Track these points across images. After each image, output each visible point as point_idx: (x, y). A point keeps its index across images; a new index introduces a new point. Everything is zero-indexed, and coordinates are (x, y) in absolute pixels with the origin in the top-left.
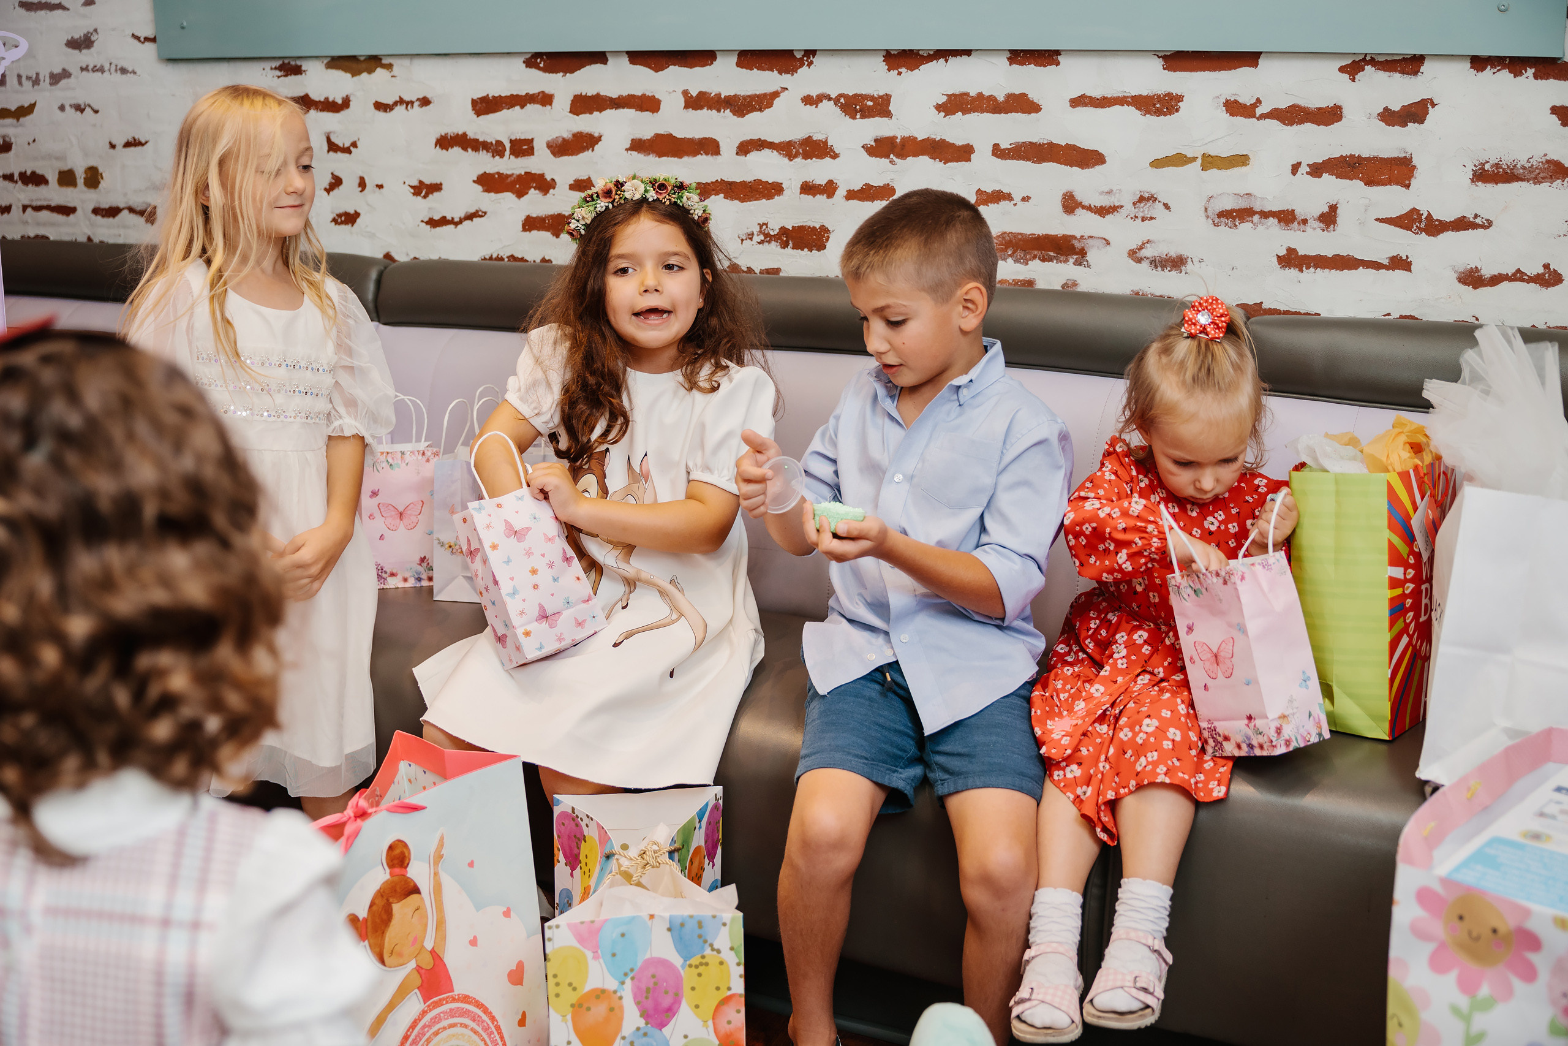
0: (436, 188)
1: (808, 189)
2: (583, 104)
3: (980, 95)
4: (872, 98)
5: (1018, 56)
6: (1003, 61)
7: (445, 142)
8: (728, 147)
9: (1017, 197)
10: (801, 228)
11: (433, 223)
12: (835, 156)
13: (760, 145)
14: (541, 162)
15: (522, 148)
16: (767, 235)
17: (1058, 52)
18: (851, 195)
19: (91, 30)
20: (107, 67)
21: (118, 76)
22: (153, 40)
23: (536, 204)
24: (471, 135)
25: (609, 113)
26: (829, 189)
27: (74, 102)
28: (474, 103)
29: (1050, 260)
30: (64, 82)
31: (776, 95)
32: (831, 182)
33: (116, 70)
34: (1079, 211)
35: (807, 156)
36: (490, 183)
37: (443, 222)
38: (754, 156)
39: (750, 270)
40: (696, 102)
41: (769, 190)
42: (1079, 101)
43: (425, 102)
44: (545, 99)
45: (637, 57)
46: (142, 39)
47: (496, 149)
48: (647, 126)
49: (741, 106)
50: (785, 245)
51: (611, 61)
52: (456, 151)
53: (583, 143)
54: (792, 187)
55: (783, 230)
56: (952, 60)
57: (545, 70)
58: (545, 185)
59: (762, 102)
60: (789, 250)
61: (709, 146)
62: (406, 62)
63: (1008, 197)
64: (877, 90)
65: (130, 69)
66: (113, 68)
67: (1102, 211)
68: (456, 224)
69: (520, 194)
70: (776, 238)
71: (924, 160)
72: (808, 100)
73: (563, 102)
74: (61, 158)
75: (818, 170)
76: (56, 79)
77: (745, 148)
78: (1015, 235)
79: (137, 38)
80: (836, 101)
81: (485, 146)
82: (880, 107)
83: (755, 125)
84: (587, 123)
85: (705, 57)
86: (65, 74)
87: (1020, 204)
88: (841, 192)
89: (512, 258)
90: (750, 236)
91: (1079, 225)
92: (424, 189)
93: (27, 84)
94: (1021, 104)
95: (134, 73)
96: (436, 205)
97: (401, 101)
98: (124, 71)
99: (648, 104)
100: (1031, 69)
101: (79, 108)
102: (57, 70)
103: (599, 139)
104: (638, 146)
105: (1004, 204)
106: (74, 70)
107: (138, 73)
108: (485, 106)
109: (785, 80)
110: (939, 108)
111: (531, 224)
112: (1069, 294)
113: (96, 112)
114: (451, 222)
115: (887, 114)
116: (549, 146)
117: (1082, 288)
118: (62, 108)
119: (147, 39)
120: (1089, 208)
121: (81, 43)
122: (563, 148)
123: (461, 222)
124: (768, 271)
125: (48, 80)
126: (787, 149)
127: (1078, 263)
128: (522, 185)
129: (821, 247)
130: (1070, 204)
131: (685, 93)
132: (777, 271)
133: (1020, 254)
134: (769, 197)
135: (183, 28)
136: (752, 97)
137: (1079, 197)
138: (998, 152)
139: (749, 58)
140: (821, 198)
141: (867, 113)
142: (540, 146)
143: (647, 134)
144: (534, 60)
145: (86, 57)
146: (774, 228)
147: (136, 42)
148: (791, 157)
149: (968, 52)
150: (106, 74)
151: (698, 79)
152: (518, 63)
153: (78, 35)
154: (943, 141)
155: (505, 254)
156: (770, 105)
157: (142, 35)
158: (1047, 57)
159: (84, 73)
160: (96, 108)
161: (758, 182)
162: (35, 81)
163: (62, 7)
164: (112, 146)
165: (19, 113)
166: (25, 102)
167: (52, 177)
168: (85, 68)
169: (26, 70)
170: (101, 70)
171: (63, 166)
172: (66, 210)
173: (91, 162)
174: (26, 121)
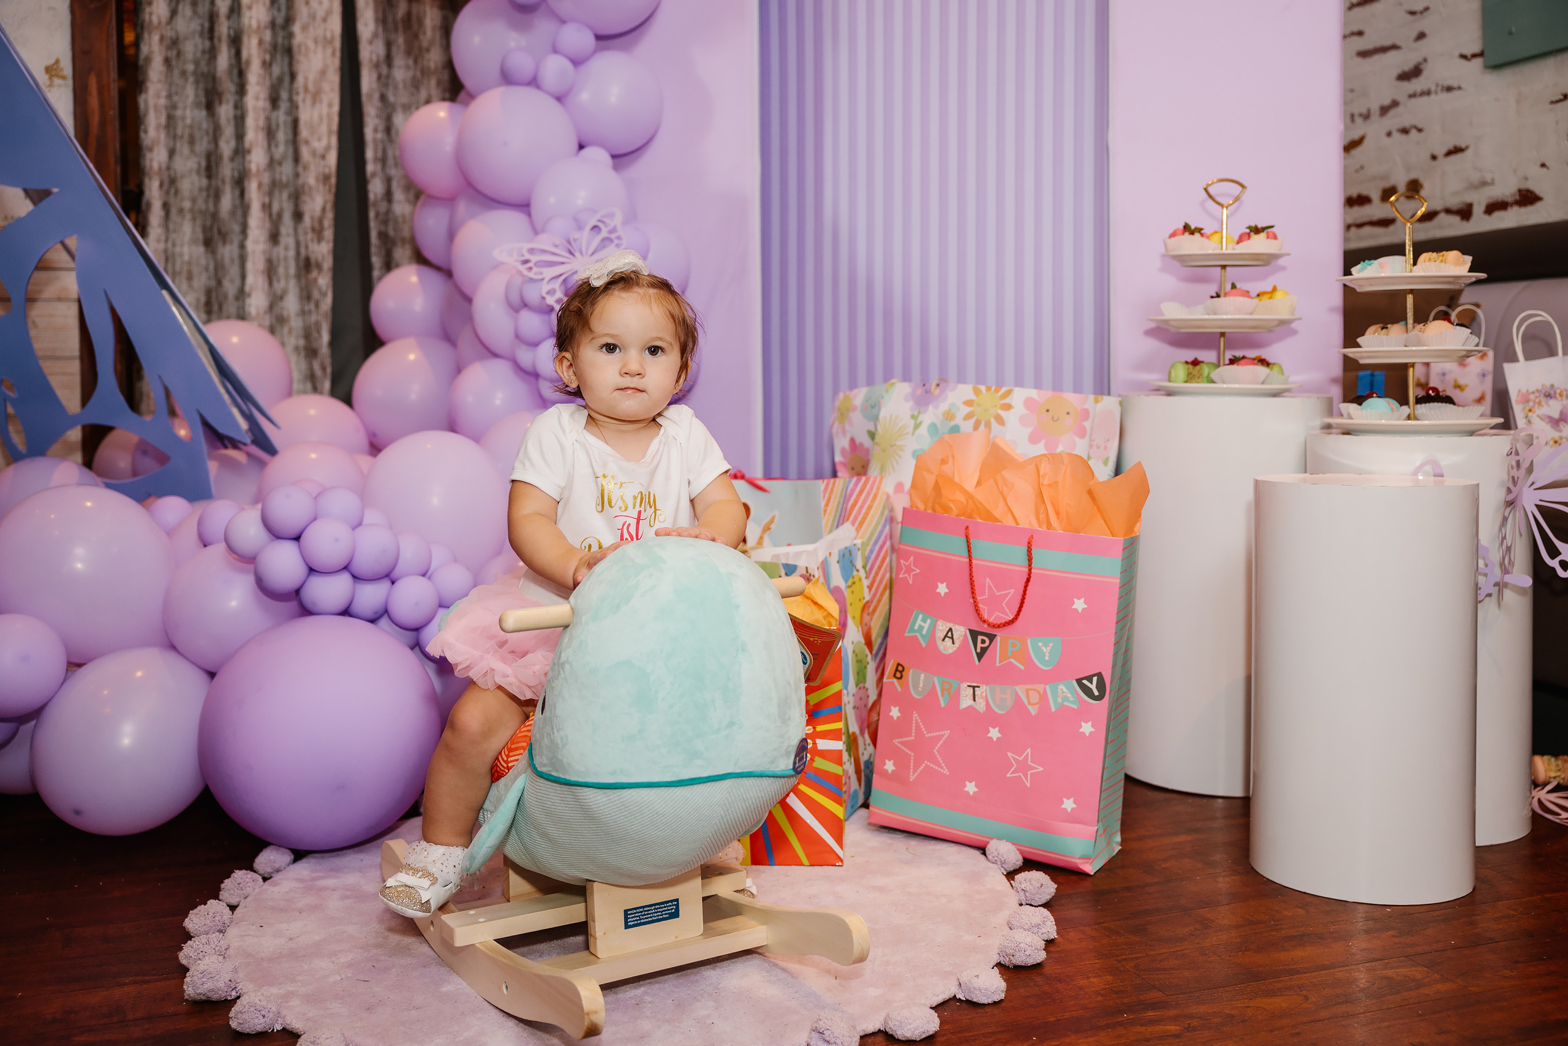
19: (1420, 60)
20: (1433, 88)
21: (1445, 96)
22: (1481, 54)
27: (1401, 126)
30: (1392, 113)
33: (1442, 90)
46: (1469, 57)
65: (1455, 85)
66: (1440, 88)
74: (1385, 178)
76: (1384, 110)
79: (1463, 57)
86: (1395, 104)
93: (1359, 120)
95: (1459, 88)
98: (1449, 89)
101: (1405, 131)
102: (1387, 102)
106: (1401, 98)
107: (1463, 86)
113: (1420, 130)
118: (1389, 134)
119: (1474, 56)
121: (1411, 74)
125: (1378, 113)
135: (1511, 33)
145: (1416, 85)
147: (1463, 61)
150: (1433, 96)
153: (1408, 67)
157: (1468, 52)
159: (1413, 100)
160: (1420, 126)
162: (1366, 116)
163: (1394, 47)
164: (1434, 158)
165: (1350, 147)
166: (1356, 136)
167: (1375, 196)
168: (1412, 96)
169: (1359, 108)
170: (1428, 93)
171: (1387, 184)
172: (1386, 223)
173: (1413, 176)
174: (1356, 152)
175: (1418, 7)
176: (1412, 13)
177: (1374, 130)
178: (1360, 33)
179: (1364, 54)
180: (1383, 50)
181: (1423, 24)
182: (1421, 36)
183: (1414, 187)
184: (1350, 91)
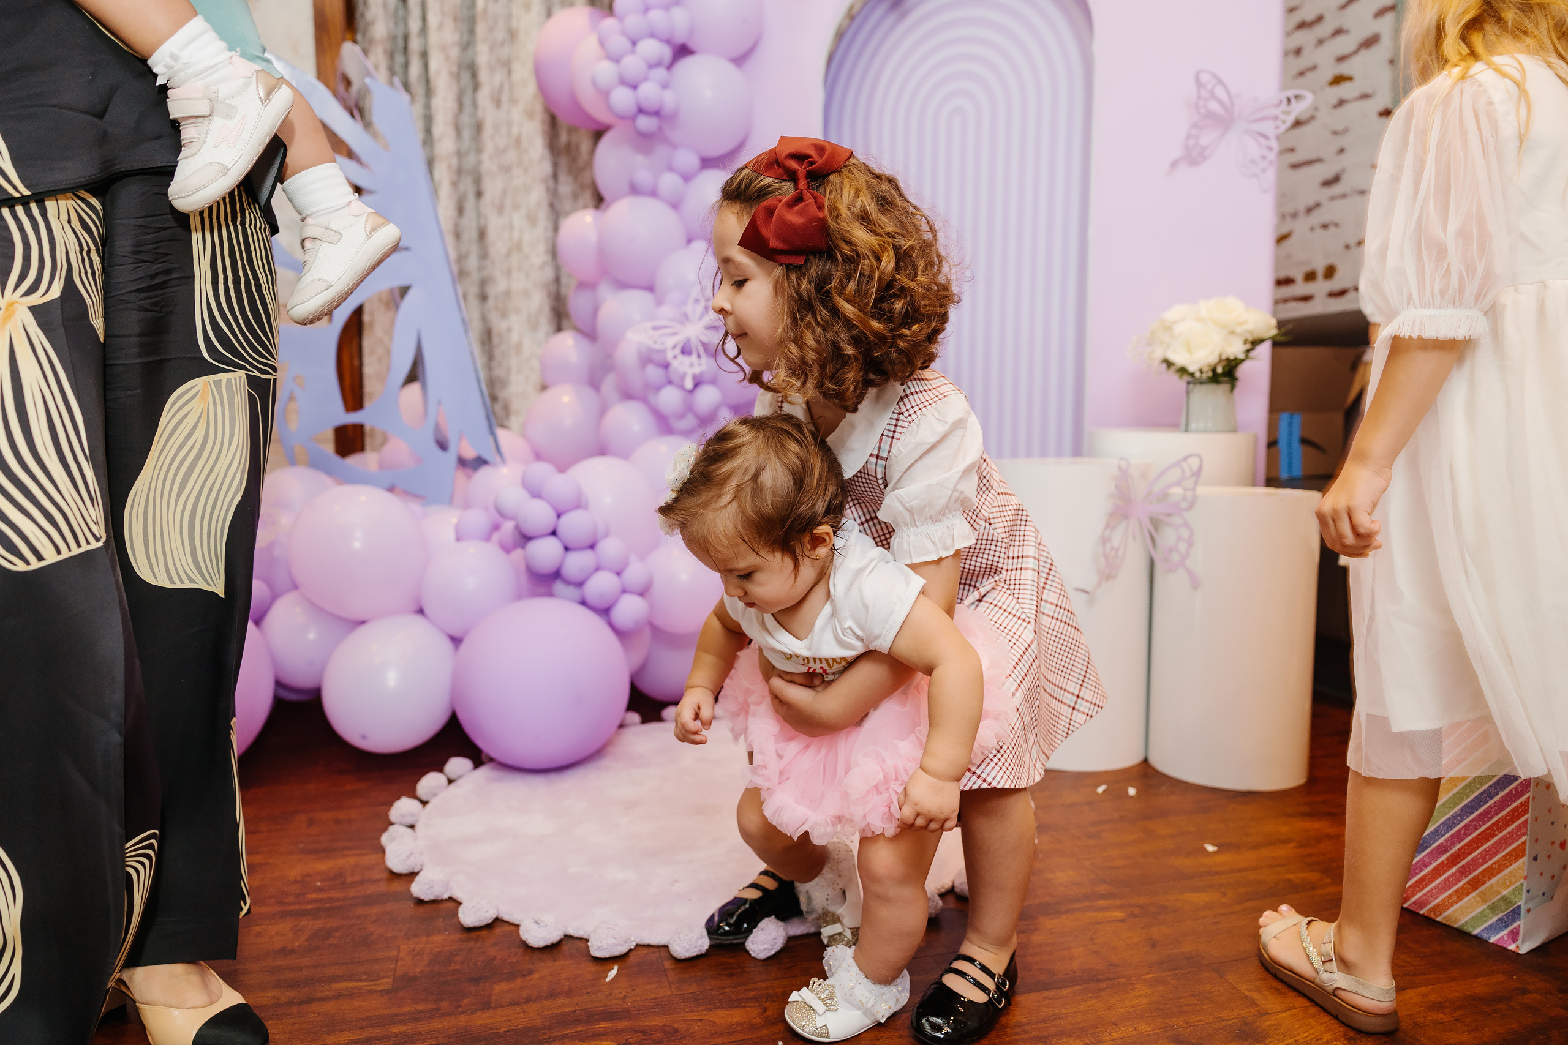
19: (1340, 169)
20: (1349, 192)
27: (1322, 222)
30: (1315, 212)
66: (1354, 192)
74: (1308, 262)
76: (1309, 210)
86: (1318, 205)
93: (1288, 219)
101: (1325, 226)
102: (1311, 202)
106: (1324, 200)
113: (1337, 226)
118: (1312, 229)
121: (1332, 182)
125: (1304, 212)
145: (1336, 190)
150: (1348, 199)
153: (1330, 175)
159: (1333, 202)
160: (1337, 224)
162: (1294, 215)
163: (1319, 160)
164: (1347, 247)
165: (1281, 239)
166: (1285, 230)
167: (1299, 276)
168: (1333, 198)
169: (1289, 208)
170: (1344, 196)
171: (1308, 268)
172: (1306, 298)
173: (1331, 261)
174: (1286, 244)
175: (1340, 128)
176: (1335, 133)
177: (1300, 227)
178: (1292, 150)
179: (1295, 166)
180: (1309, 162)
181: (1341, 142)
182: (1341, 151)
183: (1330, 272)
184: (1282, 197)
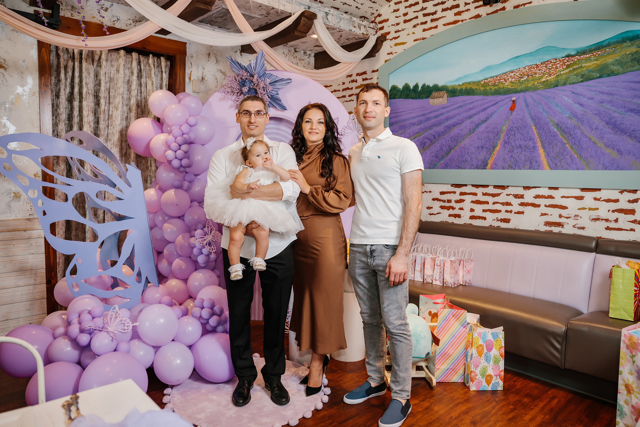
0: (432, 208)
1: (507, 211)
2: (462, 194)
3: (542, 195)
4: (520, 195)
5: (550, 188)
6: (547, 189)
7: (434, 199)
8: (491, 203)
9: (549, 215)
10: (505, 219)
11: (430, 214)
12: (512, 205)
13: (497, 203)
14: (453, 204)
15: (449, 201)
16: (498, 220)
17: (559, 188)
18: (515, 213)
23: (451, 212)
24: (439, 198)
25: (467, 195)
26: (511, 212)
28: (440, 192)
29: (556, 227)
31: (501, 194)
32: (511, 210)
34: (562, 218)
35: (506, 205)
36: (442, 207)
37: (433, 214)
38: (496, 205)
39: (494, 226)
40: (484, 194)
41: (499, 211)
42: (563, 197)
43: (430, 192)
44: (454, 192)
45: (473, 186)
47: (444, 201)
48: (474, 198)
49: (494, 195)
50: (501, 222)
51: (468, 186)
52: (436, 201)
53: (462, 201)
54: (503, 211)
55: (501, 219)
56: (537, 188)
57: (454, 187)
58: (453, 208)
59: (498, 195)
60: (502, 223)
61: (487, 203)
62: (427, 184)
63: (548, 214)
64: (521, 193)
67: (567, 218)
68: (435, 215)
69: (448, 210)
70: (500, 220)
71: (530, 207)
72: (507, 195)
73: (458, 193)
75: (509, 208)
77: (494, 203)
78: (549, 222)
80: (513, 195)
81: (442, 201)
82: (522, 197)
83: (496, 199)
84: (462, 197)
85: (487, 186)
87: (550, 216)
88: (513, 212)
89: (446, 222)
90: (494, 220)
91: (562, 220)
92: (429, 208)
94: (551, 197)
96: (431, 211)
97: (426, 191)
99: (475, 194)
100: (553, 191)
103: (465, 200)
104: (473, 202)
105: (546, 216)
108: (442, 193)
109: (503, 191)
110: (534, 197)
111: (450, 215)
112: (560, 234)
114: (434, 214)
115: (523, 198)
116: (455, 201)
117: (563, 232)
120: (564, 217)
122: (457, 202)
123: (436, 214)
124: (498, 226)
126: (503, 204)
127: (562, 227)
128: (448, 208)
129: (509, 222)
130: (560, 216)
131: (483, 193)
132: (500, 226)
133: (550, 225)
134: (499, 213)
136: (496, 194)
137: (562, 215)
138: (546, 206)
139: (496, 187)
140: (509, 213)
141: (519, 198)
142: (453, 201)
143: (475, 200)
144: (452, 185)
146: (499, 219)
148: (503, 205)
149: (540, 187)
151: (485, 190)
152: (450, 185)
154: (534, 203)
155: (445, 221)
156: (499, 195)
158: (556, 188)
161: (497, 210)
